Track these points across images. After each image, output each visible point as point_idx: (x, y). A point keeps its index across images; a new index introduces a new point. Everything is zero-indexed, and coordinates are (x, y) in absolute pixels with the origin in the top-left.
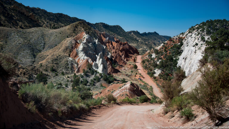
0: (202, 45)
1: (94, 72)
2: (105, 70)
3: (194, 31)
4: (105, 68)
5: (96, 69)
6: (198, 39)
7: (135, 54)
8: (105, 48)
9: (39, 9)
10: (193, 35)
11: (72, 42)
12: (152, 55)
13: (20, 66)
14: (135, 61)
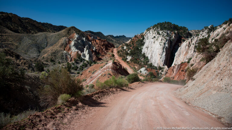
0: (158, 37)
1: (82, 60)
2: (91, 58)
3: (151, 30)
4: (90, 57)
5: (84, 58)
6: (155, 34)
7: (112, 48)
8: (90, 44)
9: (47, 24)
10: (151, 32)
11: (66, 40)
12: (124, 48)
13: (21, 58)
14: (112, 52)
